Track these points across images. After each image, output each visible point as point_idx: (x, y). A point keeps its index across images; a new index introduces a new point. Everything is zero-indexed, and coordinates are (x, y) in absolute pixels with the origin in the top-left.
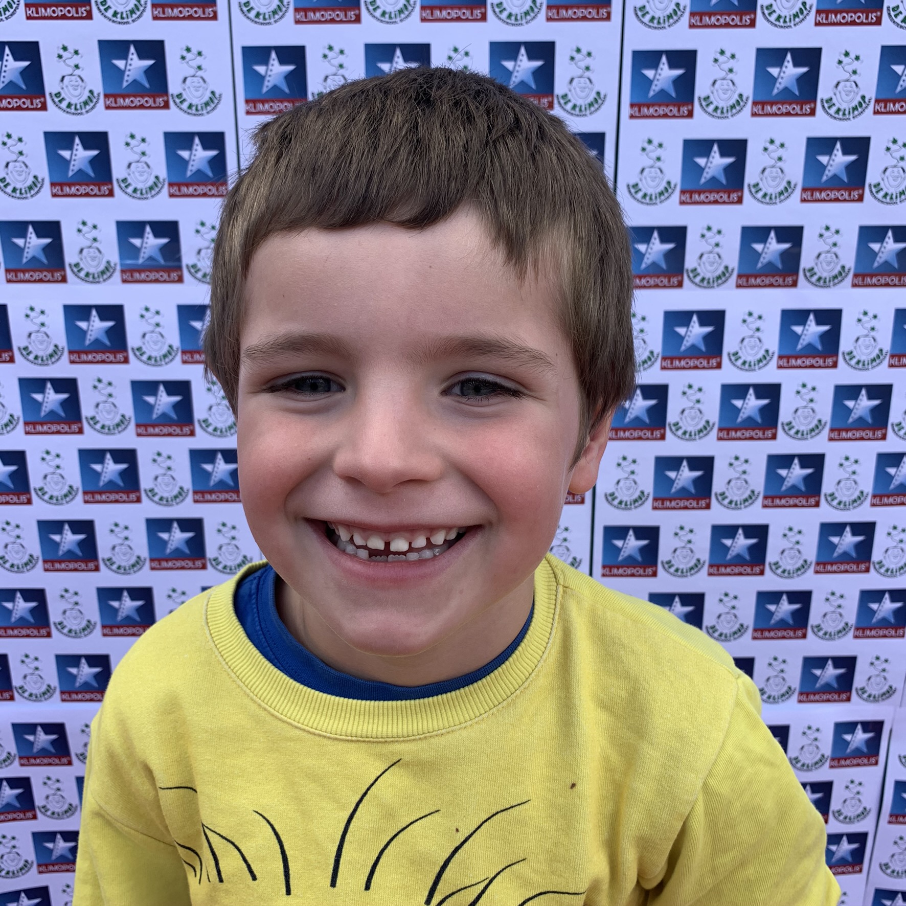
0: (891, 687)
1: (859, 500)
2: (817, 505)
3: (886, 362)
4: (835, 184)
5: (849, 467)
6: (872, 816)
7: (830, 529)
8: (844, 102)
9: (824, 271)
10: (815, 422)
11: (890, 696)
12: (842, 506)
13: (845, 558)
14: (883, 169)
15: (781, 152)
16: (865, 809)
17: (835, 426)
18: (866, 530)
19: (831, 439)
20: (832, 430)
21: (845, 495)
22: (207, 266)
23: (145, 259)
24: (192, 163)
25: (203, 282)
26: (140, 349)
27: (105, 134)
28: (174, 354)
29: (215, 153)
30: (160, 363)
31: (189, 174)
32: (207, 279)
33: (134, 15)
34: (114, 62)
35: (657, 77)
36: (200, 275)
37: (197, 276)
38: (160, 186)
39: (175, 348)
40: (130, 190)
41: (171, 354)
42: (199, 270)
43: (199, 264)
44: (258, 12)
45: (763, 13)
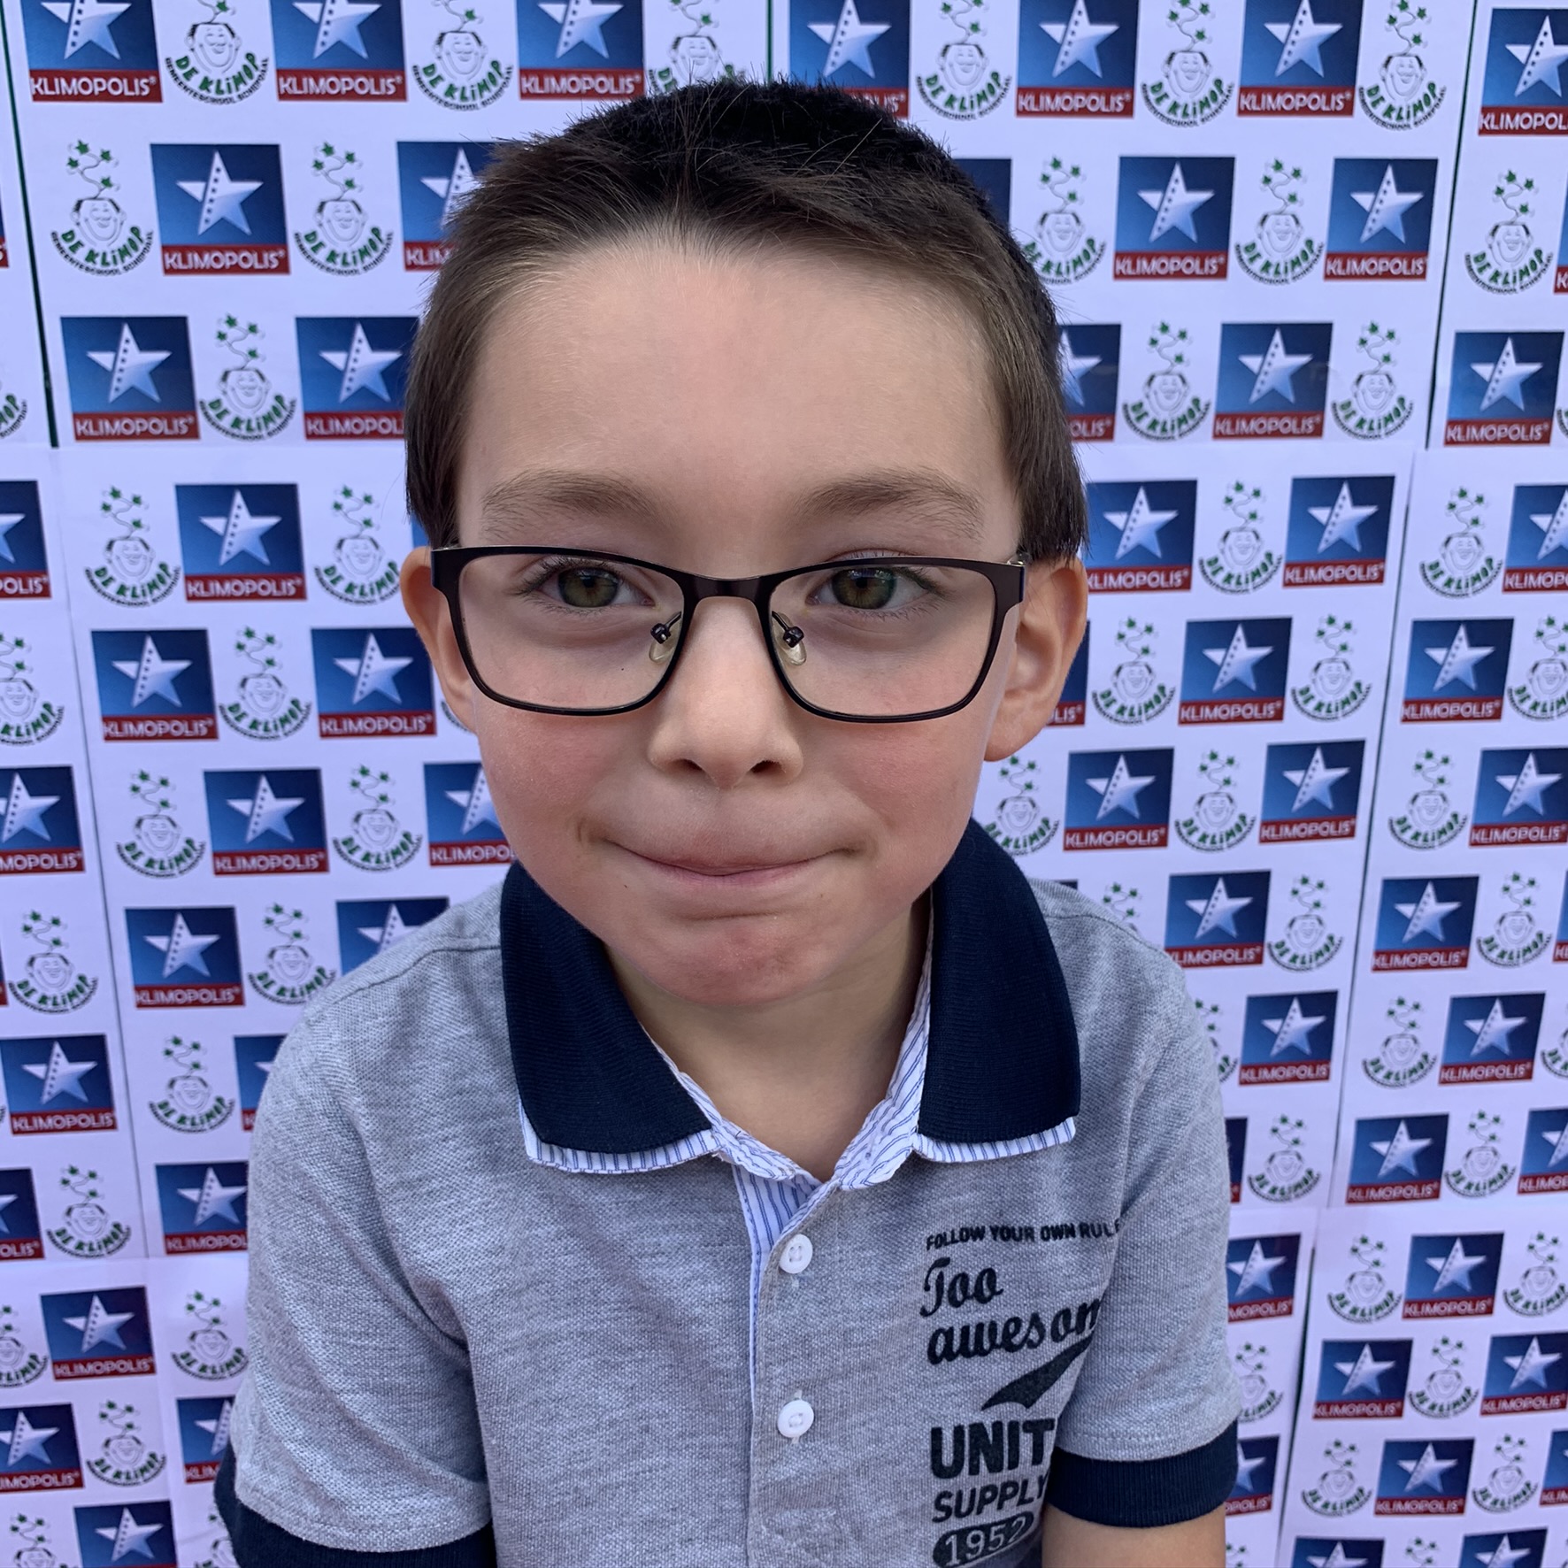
0: (1310, 1173)
1: (1236, 833)
2: (1163, 842)
3: (1278, 578)
4: (1174, 244)
5: (1219, 771)
6: (1284, 1410)
7: (1188, 887)
8: (1185, 91)
9: (1163, 409)
10: (1154, 690)
11: (1310, 1189)
12: (1208, 843)
13: (1218, 940)
14: (1260, 217)
15: (1074, 184)
16: (1272, 1394)
17: (1190, 698)
18: (1253, 885)
19: (1183, 722)
20: (1185, 705)
21: (1212, 824)
35: (839, 37)
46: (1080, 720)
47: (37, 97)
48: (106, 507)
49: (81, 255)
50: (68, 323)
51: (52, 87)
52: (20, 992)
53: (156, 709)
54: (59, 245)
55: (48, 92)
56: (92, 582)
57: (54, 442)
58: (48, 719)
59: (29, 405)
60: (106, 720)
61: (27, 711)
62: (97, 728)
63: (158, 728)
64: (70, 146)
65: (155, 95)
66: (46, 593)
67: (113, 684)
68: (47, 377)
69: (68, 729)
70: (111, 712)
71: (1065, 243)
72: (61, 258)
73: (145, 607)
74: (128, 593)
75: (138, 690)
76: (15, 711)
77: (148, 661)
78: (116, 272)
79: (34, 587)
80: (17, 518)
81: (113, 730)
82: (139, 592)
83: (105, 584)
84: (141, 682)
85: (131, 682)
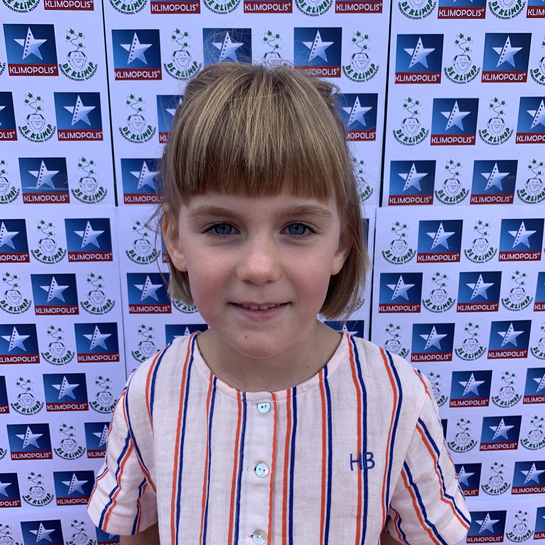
10: (525, 298)
17: (538, 301)
22: (87, 190)
23: (41, 185)
24: (75, 115)
25: (84, 202)
26: (37, 251)
27: (10, 94)
28: (62, 254)
29: (92, 108)
30: (52, 261)
31: (73, 123)
32: (87, 200)
33: (30, 6)
34: (15, 40)
35: (415, 53)
36: (81, 197)
37: (79, 198)
38: (51, 132)
39: (63, 251)
40: (29, 135)
41: (60, 255)
42: (81, 193)
43: (80, 189)
44: (124, 4)
45: (490, 8)
46: (496, 309)
47: (117, 79)
48: (135, 228)
49: (129, 136)
50: (123, 161)
51: (122, 75)
52: (93, 406)
53: (149, 302)
54: (122, 133)
55: (121, 77)
56: (128, 255)
57: (117, 205)
58: (109, 305)
59: (107, 190)
60: (130, 306)
61: (102, 302)
62: (127, 309)
63: (150, 309)
64: (128, 96)
65: (159, 77)
66: (111, 259)
67: (133, 292)
68: (115, 181)
69: (116, 309)
70: (132, 303)
71: (498, 130)
72: (122, 137)
73: (147, 265)
74: (141, 260)
75: (143, 295)
76: (97, 303)
77: (147, 284)
78: (142, 142)
79: (107, 257)
80: (102, 232)
81: (133, 309)
82: (145, 259)
83: (133, 256)
84: (144, 292)
85: (140, 292)
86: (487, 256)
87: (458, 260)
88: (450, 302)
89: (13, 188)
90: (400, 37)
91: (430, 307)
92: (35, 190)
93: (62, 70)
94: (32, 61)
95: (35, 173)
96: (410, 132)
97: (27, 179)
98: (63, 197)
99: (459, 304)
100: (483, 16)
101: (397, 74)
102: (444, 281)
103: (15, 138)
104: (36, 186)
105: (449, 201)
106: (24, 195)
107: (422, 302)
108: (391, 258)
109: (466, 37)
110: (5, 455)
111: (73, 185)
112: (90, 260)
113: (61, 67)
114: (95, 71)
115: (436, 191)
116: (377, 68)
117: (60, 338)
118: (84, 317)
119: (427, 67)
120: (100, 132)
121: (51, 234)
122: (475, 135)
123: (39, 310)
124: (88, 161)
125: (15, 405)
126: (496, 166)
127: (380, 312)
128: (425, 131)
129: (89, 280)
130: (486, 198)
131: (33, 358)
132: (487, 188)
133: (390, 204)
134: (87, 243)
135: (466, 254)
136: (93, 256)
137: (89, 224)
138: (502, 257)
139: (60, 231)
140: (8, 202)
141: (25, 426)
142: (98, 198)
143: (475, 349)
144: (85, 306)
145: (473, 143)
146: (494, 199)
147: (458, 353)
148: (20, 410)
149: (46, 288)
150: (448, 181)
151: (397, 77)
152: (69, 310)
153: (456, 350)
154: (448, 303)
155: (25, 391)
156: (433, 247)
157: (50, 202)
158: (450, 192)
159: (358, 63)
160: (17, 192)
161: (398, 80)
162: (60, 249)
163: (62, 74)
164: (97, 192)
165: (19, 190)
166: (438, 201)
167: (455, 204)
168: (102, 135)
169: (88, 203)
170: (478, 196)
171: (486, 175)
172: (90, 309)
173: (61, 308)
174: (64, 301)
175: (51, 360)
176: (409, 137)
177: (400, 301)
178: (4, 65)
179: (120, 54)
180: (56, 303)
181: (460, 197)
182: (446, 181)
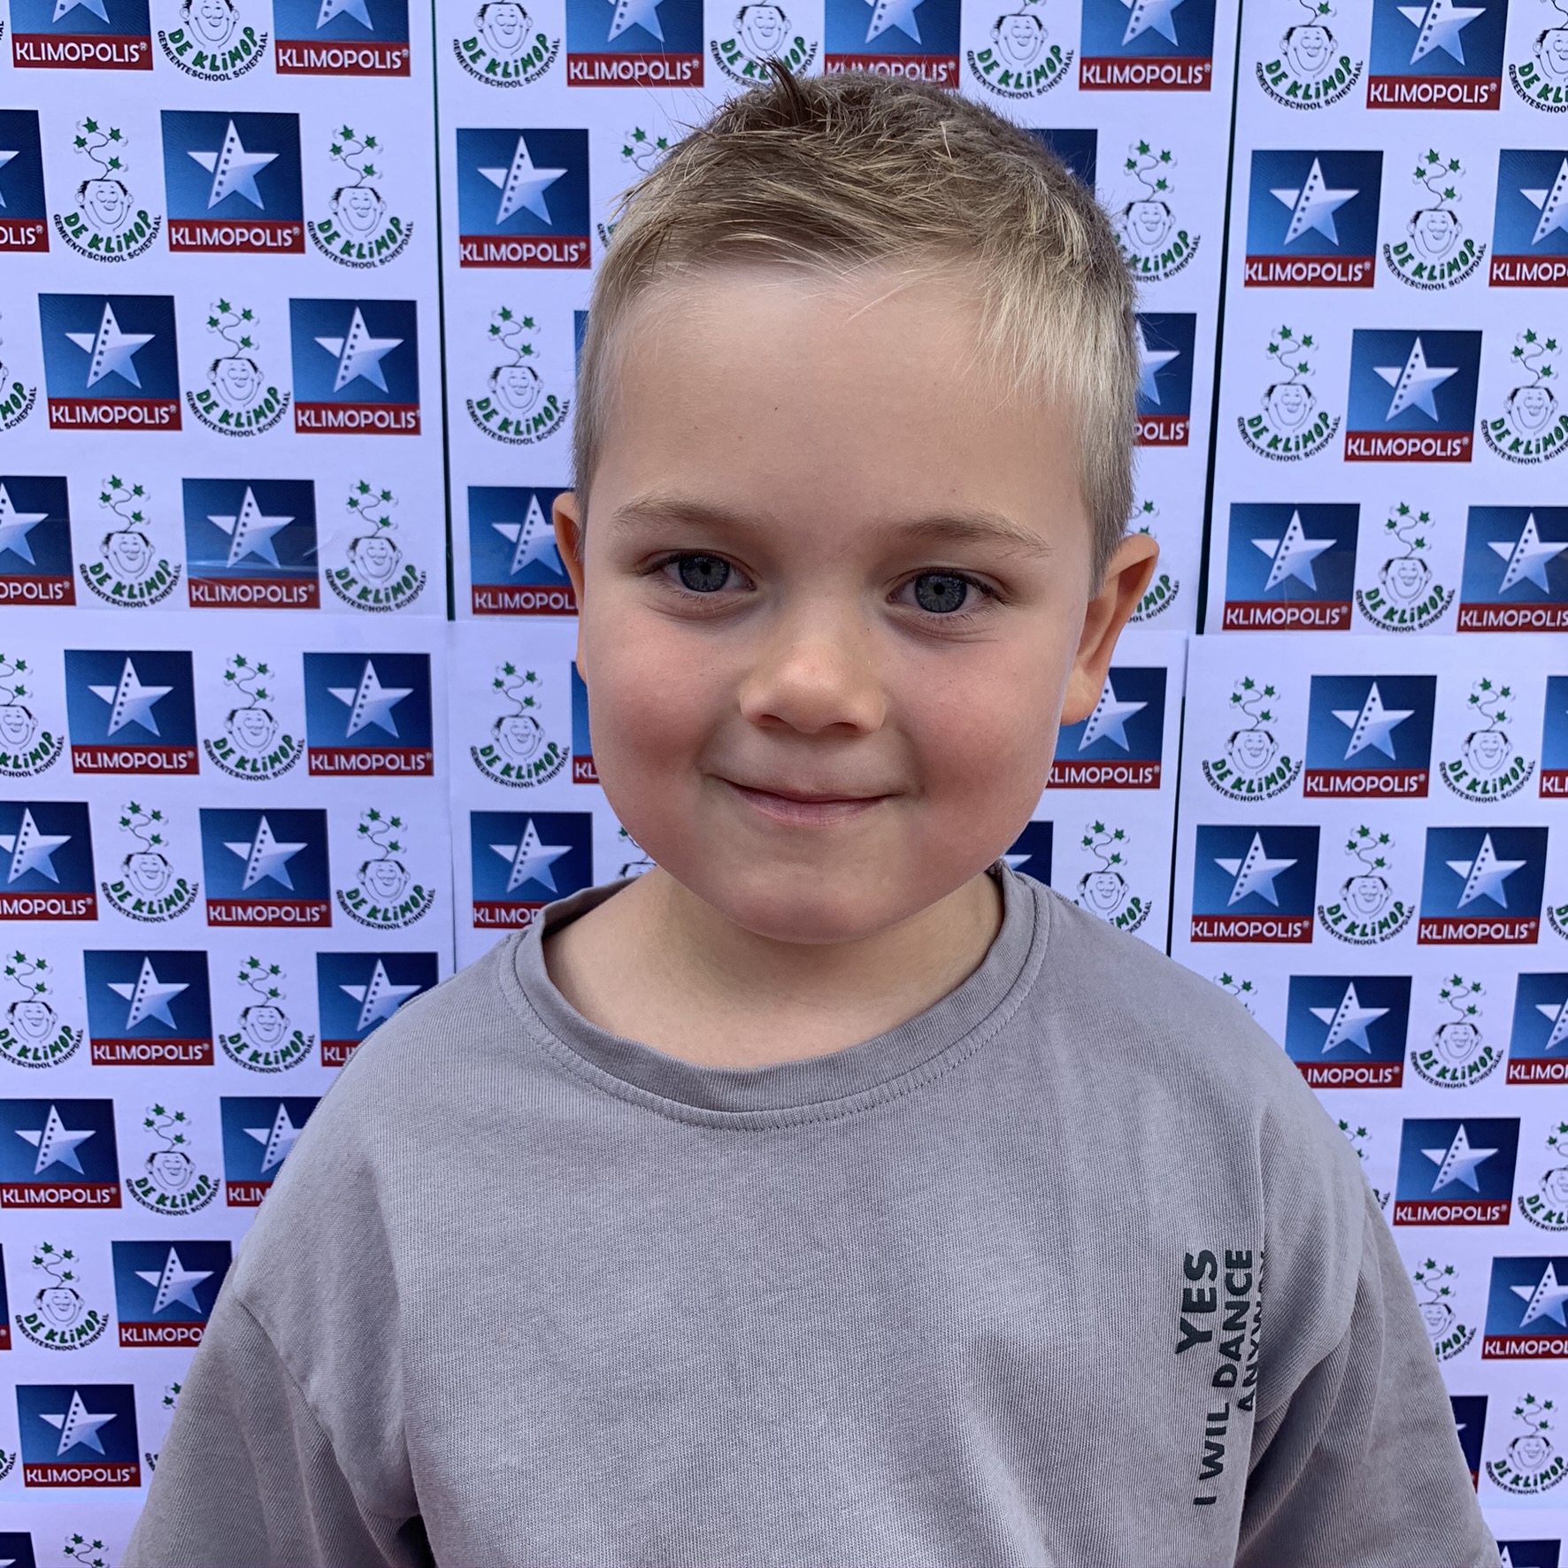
22: (369, 573)
23: (240, 557)
24: (345, 362)
25: (359, 606)
26: (221, 743)
27: (168, 302)
28: (292, 754)
29: (394, 343)
30: (262, 773)
31: (339, 384)
32: (369, 601)
33: (238, 62)
34: (194, 155)
35: (1303, 203)
36: (353, 592)
37: (347, 593)
38: (277, 408)
39: (295, 744)
40: (214, 416)
41: (286, 755)
42: (353, 581)
43: (352, 569)
44: (493, 61)
45: (1514, 80)
46: (1532, 938)
47: (465, 263)
48: (498, 684)
49: (494, 424)
50: (476, 493)
51: (480, 253)
53: (530, 895)
54: (473, 413)
55: (476, 258)
56: (477, 760)
57: (451, 616)
58: (418, 902)
59: (427, 575)
60: (478, 905)
61: (398, 893)
62: (467, 913)
64: (493, 313)
65: (584, 261)
66: (428, 770)
67: (487, 867)
68: (449, 549)
69: (437, 914)
70: (483, 898)
72: (474, 425)
73: (530, 788)
74: (513, 773)
75: (515, 875)
76: (384, 893)
77: (528, 844)
78: (530, 441)
79: (417, 764)
80: (405, 692)
81: (483, 916)
82: (524, 772)
83: (490, 763)
84: (518, 866)
85: (507, 866)
86: (1505, 781)
87: (1422, 791)
88: (1398, 914)
89: (164, 564)
90: (1259, 157)
91: (1342, 927)
92: (224, 569)
93: (314, 236)
94: (236, 213)
95: (225, 522)
96: (1287, 423)
97: (203, 537)
98: (301, 592)
99: (1424, 921)
100: (1493, 103)
101: (1250, 260)
102: (1382, 851)
103: (175, 423)
104: (227, 558)
105: (1397, 621)
106: (191, 582)
107: (1316, 911)
108: (1227, 783)
109: (1445, 160)
110: (101, 1330)
111: (330, 555)
112: (369, 772)
113: (311, 229)
114: (404, 242)
115: (1359, 592)
116: (1196, 243)
117: (274, 993)
118: (346, 936)
119: (1336, 241)
120: (414, 411)
121: (262, 694)
122: (1470, 433)
123: (219, 912)
124: (376, 490)
125: (139, 1184)
126: (1531, 523)
127: (1196, 938)
128: (1330, 421)
129: (364, 829)
130: (1502, 614)
131: (196, 1051)
132: (1505, 585)
133: (1228, 626)
134: (362, 723)
135: (1445, 776)
136: (378, 760)
137: (370, 669)
138: (1549, 785)
139: (289, 685)
140: (147, 602)
141: (164, 1247)
142: (401, 597)
143: (1469, 1054)
144: (349, 903)
145: (1466, 456)
146: (1525, 616)
147: (1421, 1063)
148: (152, 1198)
149: (241, 849)
150: (1393, 564)
151: (1251, 268)
152: (303, 915)
153: (1413, 1055)
154: (1394, 918)
155: (167, 1145)
156: (1350, 752)
157: (263, 604)
158: (1401, 596)
159: (1141, 228)
160: (173, 573)
161: (1254, 278)
162: (287, 739)
163: (316, 249)
164: (396, 578)
165: (178, 568)
166: (1365, 620)
167: (1413, 628)
168: (417, 419)
169: (371, 609)
170: (1481, 608)
171: (1503, 549)
172: (363, 911)
173: (280, 908)
174: (291, 887)
175: (245, 1055)
176: (1283, 436)
177: (1255, 908)
178: (157, 223)
179: (478, 194)
180: (268, 892)
181: (1429, 609)
182: (1390, 563)
